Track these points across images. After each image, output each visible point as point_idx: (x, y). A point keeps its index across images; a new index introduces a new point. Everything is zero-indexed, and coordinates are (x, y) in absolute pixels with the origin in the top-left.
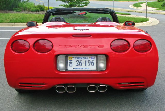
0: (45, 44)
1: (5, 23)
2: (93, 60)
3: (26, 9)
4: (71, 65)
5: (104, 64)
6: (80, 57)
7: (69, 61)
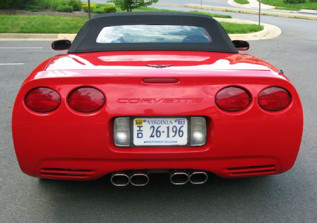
0: (89, 93)
1: (12, 33)
2: (180, 125)
3: (50, 7)
4: (140, 135)
5: (202, 133)
6: (157, 120)
7: (136, 128)
